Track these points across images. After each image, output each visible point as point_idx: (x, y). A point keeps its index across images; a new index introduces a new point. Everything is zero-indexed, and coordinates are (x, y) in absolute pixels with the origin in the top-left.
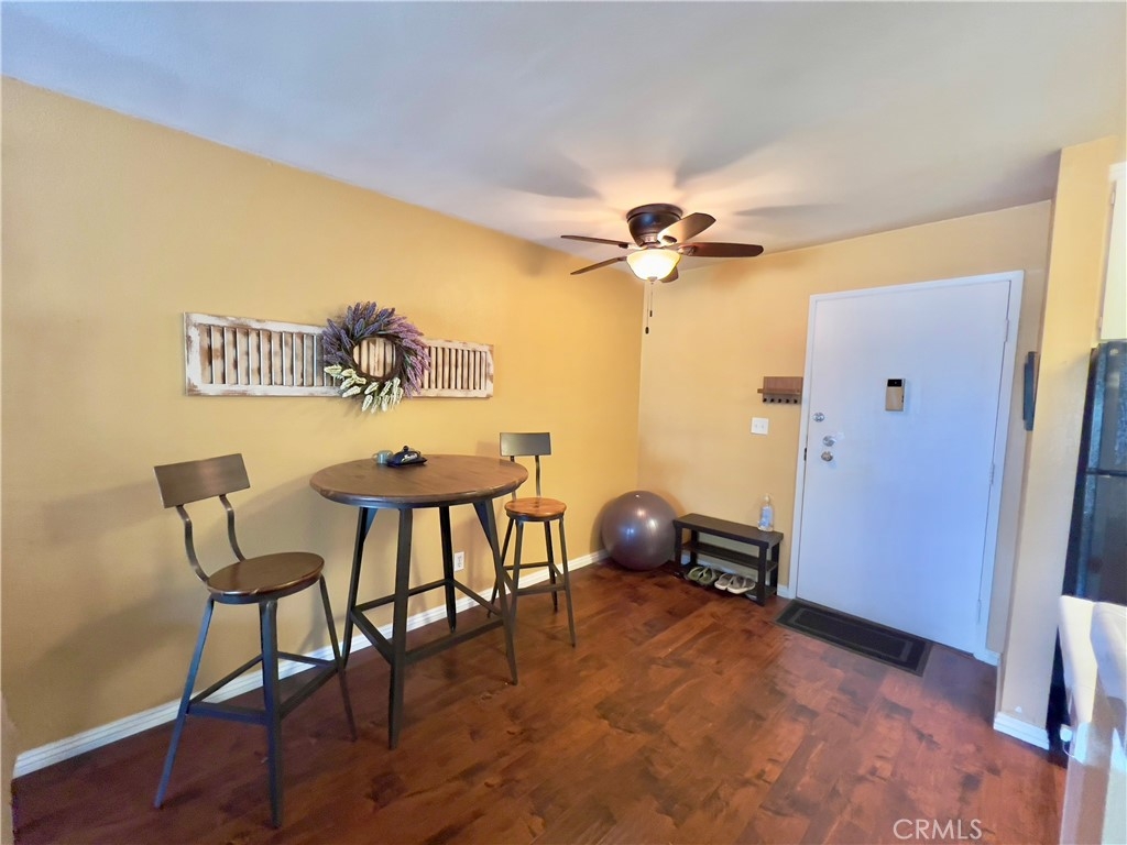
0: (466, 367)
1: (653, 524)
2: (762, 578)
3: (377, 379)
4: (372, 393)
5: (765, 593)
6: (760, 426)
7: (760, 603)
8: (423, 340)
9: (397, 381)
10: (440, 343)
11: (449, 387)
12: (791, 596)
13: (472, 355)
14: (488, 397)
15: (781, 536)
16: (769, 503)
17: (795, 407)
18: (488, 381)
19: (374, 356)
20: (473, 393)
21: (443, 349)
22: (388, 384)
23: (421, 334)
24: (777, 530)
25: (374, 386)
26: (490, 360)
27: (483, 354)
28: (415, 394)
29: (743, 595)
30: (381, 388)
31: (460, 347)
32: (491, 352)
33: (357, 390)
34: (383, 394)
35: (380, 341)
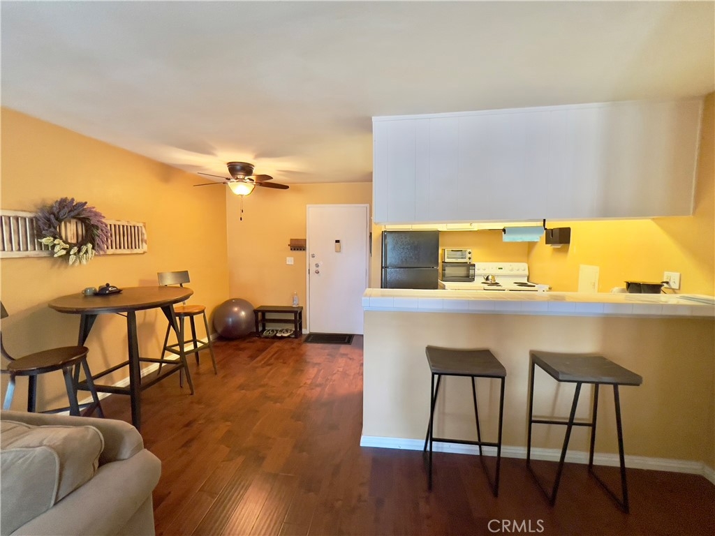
0: (130, 236)
1: (243, 314)
2: (296, 327)
3: (75, 245)
4: (75, 254)
5: (298, 333)
6: (290, 261)
7: (296, 337)
8: (103, 220)
9: (90, 246)
10: (112, 222)
11: (120, 248)
12: (308, 333)
13: (133, 228)
14: (144, 253)
15: (302, 308)
16: (296, 294)
17: (304, 252)
18: (144, 244)
19: (71, 230)
20: (135, 251)
21: (115, 226)
22: (84, 249)
23: (104, 217)
24: (300, 305)
25: (75, 249)
26: (144, 231)
27: (140, 228)
28: (101, 253)
29: (289, 337)
30: (79, 251)
31: (125, 224)
32: (145, 226)
33: (64, 252)
34: (81, 254)
35: (74, 221)
